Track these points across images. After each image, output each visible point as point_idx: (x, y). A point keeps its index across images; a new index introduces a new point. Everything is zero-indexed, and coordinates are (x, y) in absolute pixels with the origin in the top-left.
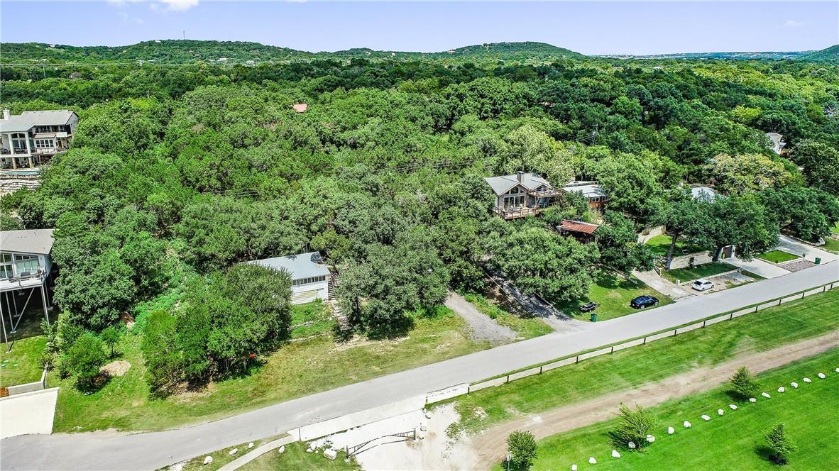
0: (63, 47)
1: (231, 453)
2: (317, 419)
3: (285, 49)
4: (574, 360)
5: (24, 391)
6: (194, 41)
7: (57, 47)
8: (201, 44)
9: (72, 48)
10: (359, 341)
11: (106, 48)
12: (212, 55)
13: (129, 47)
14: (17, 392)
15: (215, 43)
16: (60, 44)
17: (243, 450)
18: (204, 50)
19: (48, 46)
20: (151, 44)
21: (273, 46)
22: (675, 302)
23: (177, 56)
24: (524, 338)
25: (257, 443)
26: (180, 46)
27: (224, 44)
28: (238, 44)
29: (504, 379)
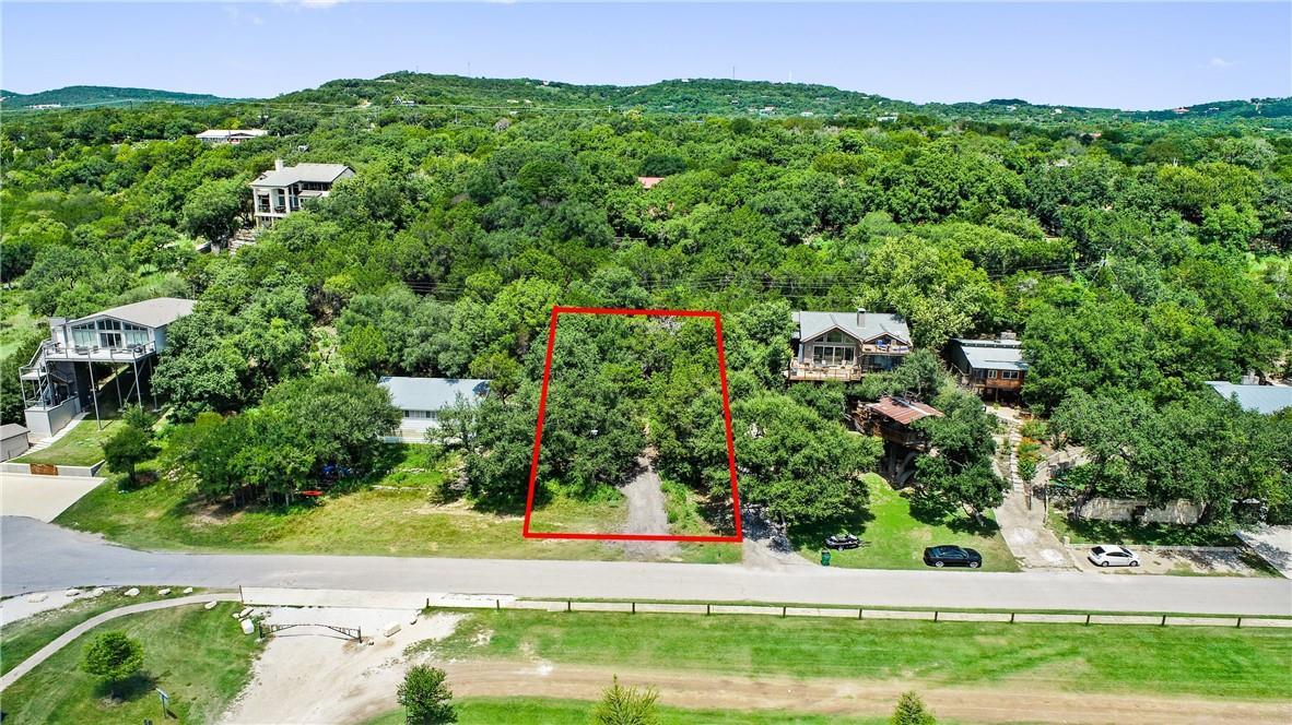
0: (559, 85)
1: (160, 592)
2: (290, 584)
3: (872, 98)
4: (703, 610)
5: (73, 473)
6: (735, 82)
7: (552, 84)
8: (745, 86)
9: (569, 87)
10: (461, 508)
11: (614, 88)
12: (755, 101)
13: (644, 87)
14: (66, 473)
15: (766, 85)
16: (556, 81)
17: (174, 593)
18: (747, 94)
19: (540, 83)
20: (676, 83)
21: (856, 93)
22: (1019, 571)
23: (706, 102)
24: (680, 560)
25: (196, 590)
26: (715, 87)
27: (779, 87)
28: (801, 88)
29: (564, 606)
